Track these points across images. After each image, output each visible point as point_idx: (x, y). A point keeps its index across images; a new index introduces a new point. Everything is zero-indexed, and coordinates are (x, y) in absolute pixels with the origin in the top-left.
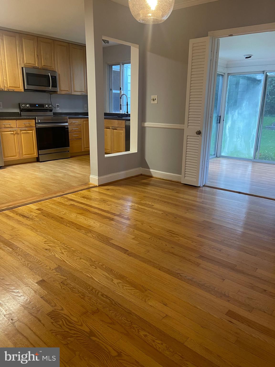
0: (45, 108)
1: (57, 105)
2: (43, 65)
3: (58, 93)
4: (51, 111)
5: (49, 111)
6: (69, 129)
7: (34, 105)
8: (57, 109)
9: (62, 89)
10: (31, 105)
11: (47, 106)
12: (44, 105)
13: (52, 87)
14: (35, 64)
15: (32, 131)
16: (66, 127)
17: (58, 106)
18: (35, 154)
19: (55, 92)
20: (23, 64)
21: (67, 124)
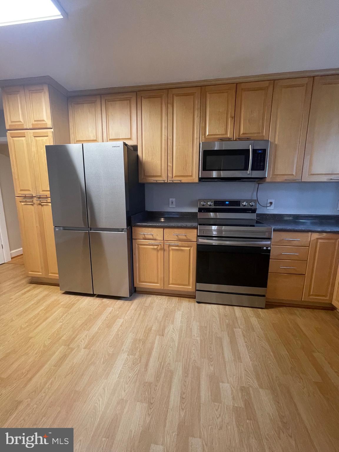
0: (241, 207)
1: (269, 201)
2: (242, 132)
3: (268, 180)
4: (254, 211)
5: (251, 212)
6: (271, 254)
7: (222, 203)
8: (268, 208)
9: (278, 172)
10: (216, 203)
11: (244, 203)
12: (240, 201)
13: (253, 169)
14: (226, 134)
15: (188, 249)
16: (265, 248)
17: (271, 203)
18: (191, 285)
19: (262, 179)
20: (203, 137)
21: (268, 243)
